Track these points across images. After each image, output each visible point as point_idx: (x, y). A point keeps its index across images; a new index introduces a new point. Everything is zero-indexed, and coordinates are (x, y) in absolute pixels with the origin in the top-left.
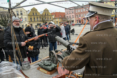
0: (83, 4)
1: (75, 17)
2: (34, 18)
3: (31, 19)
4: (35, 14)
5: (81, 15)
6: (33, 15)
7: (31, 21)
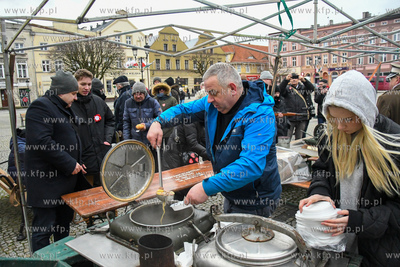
0: (331, 21)
1: (302, 64)
2: (168, 61)
3: (158, 61)
4: (170, 48)
5: (323, 58)
6: (166, 50)
7: (158, 69)
